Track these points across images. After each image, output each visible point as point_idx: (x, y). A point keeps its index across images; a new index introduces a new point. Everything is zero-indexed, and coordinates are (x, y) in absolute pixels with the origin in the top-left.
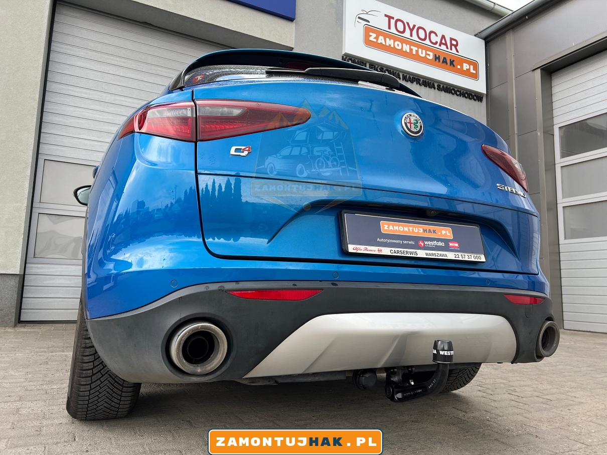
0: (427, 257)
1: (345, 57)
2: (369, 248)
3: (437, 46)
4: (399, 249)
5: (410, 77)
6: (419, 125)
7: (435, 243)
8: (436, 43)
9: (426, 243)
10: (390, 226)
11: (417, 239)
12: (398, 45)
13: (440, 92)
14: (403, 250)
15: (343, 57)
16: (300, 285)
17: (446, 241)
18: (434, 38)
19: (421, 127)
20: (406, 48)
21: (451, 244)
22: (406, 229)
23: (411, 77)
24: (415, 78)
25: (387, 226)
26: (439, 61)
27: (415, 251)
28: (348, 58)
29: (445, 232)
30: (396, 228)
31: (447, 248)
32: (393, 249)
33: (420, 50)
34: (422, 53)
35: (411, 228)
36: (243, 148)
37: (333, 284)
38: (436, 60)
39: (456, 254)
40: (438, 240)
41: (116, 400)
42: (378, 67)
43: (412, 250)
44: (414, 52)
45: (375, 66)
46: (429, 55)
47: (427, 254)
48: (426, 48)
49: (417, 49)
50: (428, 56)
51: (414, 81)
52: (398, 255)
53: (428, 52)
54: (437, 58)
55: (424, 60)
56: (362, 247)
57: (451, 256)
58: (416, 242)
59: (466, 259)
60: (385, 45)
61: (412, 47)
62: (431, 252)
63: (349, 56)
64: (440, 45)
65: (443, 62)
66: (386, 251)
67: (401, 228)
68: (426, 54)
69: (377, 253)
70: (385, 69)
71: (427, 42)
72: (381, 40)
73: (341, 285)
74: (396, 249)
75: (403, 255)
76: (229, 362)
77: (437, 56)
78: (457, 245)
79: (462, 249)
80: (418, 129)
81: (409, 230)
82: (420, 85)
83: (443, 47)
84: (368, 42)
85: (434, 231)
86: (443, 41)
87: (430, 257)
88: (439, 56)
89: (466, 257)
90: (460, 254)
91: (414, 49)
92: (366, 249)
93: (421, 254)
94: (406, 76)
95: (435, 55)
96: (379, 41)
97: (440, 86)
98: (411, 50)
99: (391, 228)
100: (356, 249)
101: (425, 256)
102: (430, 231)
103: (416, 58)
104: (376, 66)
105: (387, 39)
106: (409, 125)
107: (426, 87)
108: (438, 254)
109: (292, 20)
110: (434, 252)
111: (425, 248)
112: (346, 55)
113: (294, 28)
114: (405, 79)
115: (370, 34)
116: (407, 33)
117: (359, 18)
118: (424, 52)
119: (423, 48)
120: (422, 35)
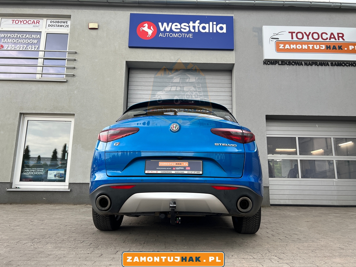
1: (265, 61)
2: (153, 171)
3: (328, 40)
4: (165, 171)
5: (309, 63)
6: (177, 127)
8: (327, 39)
9: (176, 168)
12: (299, 47)
13: (333, 67)
15: (264, 61)
17: (185, 167)
18: (325, 36)
19: (178, 128)
20: (305, 47)
21: (187, 168)
22: (169, 164)
23: (311, 62)
24: (313, 63)
25: (161, 163)
26: (330, 49)
27: (171, 171)
28: (267, 61)
29: (185, 164)
30: (165, 164)
31: (185, 170)
32: (162, 171)
33: (315, 46)
34: (317, 47)
35: (171, 164)
38: (327, 49)
40: (181, 167)
41: (105, 223)
42: (287, 62)
43: (170, 171)
44: (311, 48)
45: (285, 62)
46: (322, 47)
48: (320, 44)
49: (313, 46)
50: (321, 48)
51: (313, 64)
52: (164, 173)
53: (321, 46)
54: (328, 47)
56: (150, 171)
57: (186, 172)
58: (172, 168)
59: (190, 173)
60: (290, 49)
61: (309, 45)
62: (177, 171)
64: (330, 39)
65: (333, 49)
66: (159, 172)
67: (167, 164)
68: (320, 47)
69: (156, 173)
70: (291, 62)
71: (320, 39)
72: (287, 46)
74: (163, 171)
75: (166, 173)
77: (328, 46)
78: (189, 168)
80: (176, 129)
81: (170, 164)
82: (317, 65)
83: (333, 40)
84: (278, 50)
85: (180, 164)
86: (332, 36)
87: (177, 173)
88: (330, 46)
89: (193, 172)
90: (190, 171)
91: (311, 46)
93: (173, 172)
94: (307, 62)
95: (327, 46)
96: (286, 48)
97: (333, 63)
98: (309, 47)
99: (163, 164)
100: (148, 172)
101: (175, 173)
102: (179, 164)
105: (292, 45)
106: (173, 128)
107: (322, 66)
108: (180, 172)
109: (232, 50)
110: (178, 171)
111: (175, 170)
112: (265, 60)
113: (234, 53)
114: (306, 64)
115: (280, 45)
116: (305, 38)
117: (272, 38)
118: (318, 46)
119: (317, 44)
120: (316, 36)
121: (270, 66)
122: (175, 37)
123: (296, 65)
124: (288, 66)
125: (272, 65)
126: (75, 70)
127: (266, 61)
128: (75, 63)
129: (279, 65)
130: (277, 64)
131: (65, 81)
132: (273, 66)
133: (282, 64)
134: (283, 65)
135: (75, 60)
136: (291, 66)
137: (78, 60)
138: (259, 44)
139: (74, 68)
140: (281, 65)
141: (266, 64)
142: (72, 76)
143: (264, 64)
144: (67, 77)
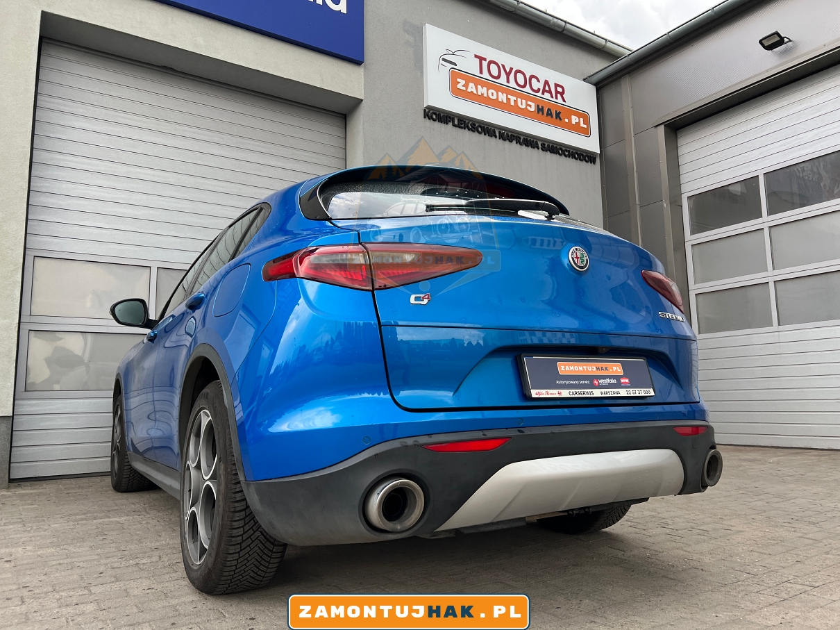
0: (602, 396)
1: (427, 110)
2: (550, 391)
3: (540, 94)
4: (577, 391)
5: (508, 135)
6: (585, 259)
7: (608, 381)
8: (538, 91)
9: (600, 381)
10: (567, 367)
11: (591, 378)
12: (492, 94)
13: (545, 152)
14: (580, 390)
15: (425, 110)
16: (490, 434)
17: (617, 378)
18: (536, 85)
20: (502, 97)
21: (622, 381)
22: (581, 368)
23: (510, 134)
24: (514, 136)
25: (563, 367)
26: (543, 114)
27: (591, 390)
29: (615, 368)
30: (572, 368)
31: (619, 385)
32: (571, 391)
33: (519, 100)
35: (585, 367)
36: (422, 295)
37: (520, 431)
38: (538, 112)
39: (628, 390)
40: (610, 377)
41: (263, 568)
42: (469, 123)
43: (588, 390)
45: (465, 122)
46: (530, 106)
47: (602, 393)
48: (526, 97)
50: (528, 108)
51: (514, 140)
52: (577, 396)
53: (529, 103)
54: (540, 109)
55: (524, 113)
56: (544, 391)
57: (623, 392)
58: (591, 381)
59: (637, 395)
60: (477, 95)
61: (509, 96)
62: (605, 390)
63: (432, 110)
64: (543, 94)
65: (548, 114)
66: (565, 393)
67: (576, 368)
68: (527, 105)
69: (557, 396)
70: (477, 125)
71: (527, 89)
72: (471, 88)
73: (527, 432)
74: (574, 391)
75: (581, 396)
76: (426, 517)
77: (540, 107)
78: (627, 381)
79: (633, 385)
81: (583, 369)
82: (521, 144)
83: (547, 96)
84: (456, 92)
85: (606, 369)
86: (547, 88)
87: (605, 396)
88: (542, 107)
89: (637, 392)
90: (631, 390)
91: (513, 98)
92: (548, 393)
93: (597, 393)
94: (504, 133)
95: (538, 106)
96: (469, 90)
97: (545, 145)
98: (508, 100)
100: (539, 394)
101: (600, 395)
102: (602, 369)
103: (515, 110)
104: (467, 122)
107: (528, 146)
108: (611, 392)
109: (359, 63)
110: (607, 390)
111: (600, 387)
113: (363, 74)
114: (502, 137)
115: (459, 80)
116: (503, 80)
117: (444, 60)
118: (524, 101)
119: (523, 97)
120: (521, 80)
121: (437, 125)
123: (485, 134)
124: (471, 132)
125: (440, 123)
127: (429, 112)
129: (454, 128)
130: (450, 124)
132: (443, 125)
133: (458, 126)
134: (462, 128)
136: (476, 133)
140: (457, 129)
141: (429, 119)
143: (425, 117)
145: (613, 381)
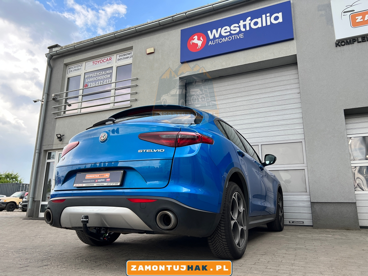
2: (80, 184)
6: (105, 137)
7: (102, 180)
9: (98, 180)
11: (95, 179)
14: (89, 184)
15: (336, 43)
17: (105, 179)
21: (107, 180)
22: (94, 176)
27: (93, 184)
29: (107, 175)
30: (90, 176)
32: (87, 184)
56: (78, 185)
57: (105, 184)
63: (340, 41)
66: (84, 185)
69: (81, 186)
78: (109, 180)
79: (111, 182)
84: (355, 24)
85: (103, 176)
87: (98, 185)
89: (112, 184)
90: (109, 183)
93: (95, 185)
96: (366, 19)
99: (89, 177)
102: (101, 176)
106: (101, 138)
108: (101, 184)
109: (292, 39)
110: (99, 184)
111: (97, 182)
112: (337, 41)
113: (295, 43)
115: (357, 18)
117: (344, 12)
121: (346, 47)
122: (225, 41)
125: (348, 45)
126: (137, 94)
127: (339, 43)
128: (137, 89)
129: (359, 43)
130: (356, 43)
131: (130, 106)
135: (137, 86)
137: (140, 85)
138: (327, 24)
139: (137, 93)
140: (362, 43)
141: (340, 46)
142: (135, 101)
143: (336, 47)
144: (131, 103)
145: (103, 180)
